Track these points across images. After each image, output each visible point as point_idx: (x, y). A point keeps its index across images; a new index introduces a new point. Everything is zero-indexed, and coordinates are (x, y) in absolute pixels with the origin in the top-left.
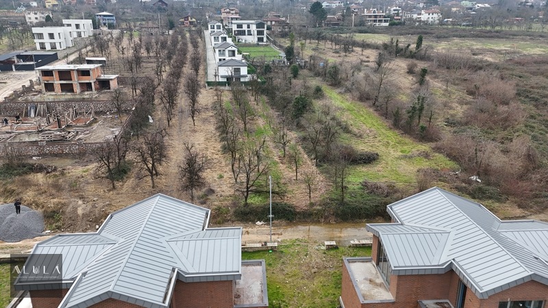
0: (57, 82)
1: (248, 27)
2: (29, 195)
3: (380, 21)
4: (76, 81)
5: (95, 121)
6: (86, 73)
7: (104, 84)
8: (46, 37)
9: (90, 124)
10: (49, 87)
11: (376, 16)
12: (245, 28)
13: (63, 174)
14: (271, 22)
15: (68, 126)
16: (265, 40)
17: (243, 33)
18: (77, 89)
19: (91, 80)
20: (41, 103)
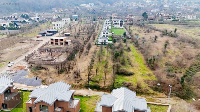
0: (54, 42)
1: (118, 22)
2: (40, 75)
3: (170, 19)
4: (59, 42)
5: (61, 54)
6: (62, 40)
7: (67, 43)
8: (56, 25)
9: (60, 56)
10: (52, 43)
11: (168, 17)
12: (117, 22)
13: (48, 70)
14: (128, 19)
15: (54, 56)
16: (123, 26)
17: (116, 24)
18: (59, 44)
19: (63, 42)
20: (49, 48)
